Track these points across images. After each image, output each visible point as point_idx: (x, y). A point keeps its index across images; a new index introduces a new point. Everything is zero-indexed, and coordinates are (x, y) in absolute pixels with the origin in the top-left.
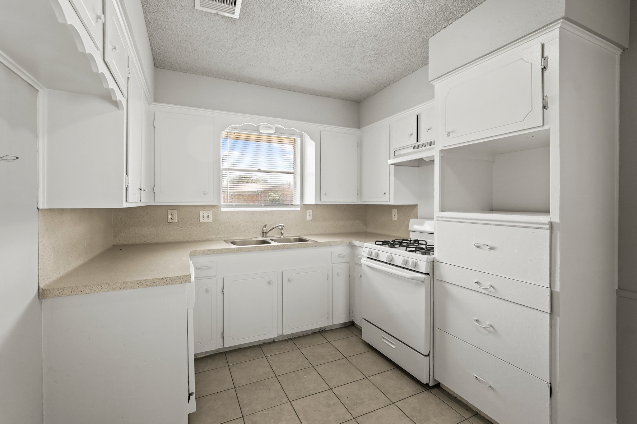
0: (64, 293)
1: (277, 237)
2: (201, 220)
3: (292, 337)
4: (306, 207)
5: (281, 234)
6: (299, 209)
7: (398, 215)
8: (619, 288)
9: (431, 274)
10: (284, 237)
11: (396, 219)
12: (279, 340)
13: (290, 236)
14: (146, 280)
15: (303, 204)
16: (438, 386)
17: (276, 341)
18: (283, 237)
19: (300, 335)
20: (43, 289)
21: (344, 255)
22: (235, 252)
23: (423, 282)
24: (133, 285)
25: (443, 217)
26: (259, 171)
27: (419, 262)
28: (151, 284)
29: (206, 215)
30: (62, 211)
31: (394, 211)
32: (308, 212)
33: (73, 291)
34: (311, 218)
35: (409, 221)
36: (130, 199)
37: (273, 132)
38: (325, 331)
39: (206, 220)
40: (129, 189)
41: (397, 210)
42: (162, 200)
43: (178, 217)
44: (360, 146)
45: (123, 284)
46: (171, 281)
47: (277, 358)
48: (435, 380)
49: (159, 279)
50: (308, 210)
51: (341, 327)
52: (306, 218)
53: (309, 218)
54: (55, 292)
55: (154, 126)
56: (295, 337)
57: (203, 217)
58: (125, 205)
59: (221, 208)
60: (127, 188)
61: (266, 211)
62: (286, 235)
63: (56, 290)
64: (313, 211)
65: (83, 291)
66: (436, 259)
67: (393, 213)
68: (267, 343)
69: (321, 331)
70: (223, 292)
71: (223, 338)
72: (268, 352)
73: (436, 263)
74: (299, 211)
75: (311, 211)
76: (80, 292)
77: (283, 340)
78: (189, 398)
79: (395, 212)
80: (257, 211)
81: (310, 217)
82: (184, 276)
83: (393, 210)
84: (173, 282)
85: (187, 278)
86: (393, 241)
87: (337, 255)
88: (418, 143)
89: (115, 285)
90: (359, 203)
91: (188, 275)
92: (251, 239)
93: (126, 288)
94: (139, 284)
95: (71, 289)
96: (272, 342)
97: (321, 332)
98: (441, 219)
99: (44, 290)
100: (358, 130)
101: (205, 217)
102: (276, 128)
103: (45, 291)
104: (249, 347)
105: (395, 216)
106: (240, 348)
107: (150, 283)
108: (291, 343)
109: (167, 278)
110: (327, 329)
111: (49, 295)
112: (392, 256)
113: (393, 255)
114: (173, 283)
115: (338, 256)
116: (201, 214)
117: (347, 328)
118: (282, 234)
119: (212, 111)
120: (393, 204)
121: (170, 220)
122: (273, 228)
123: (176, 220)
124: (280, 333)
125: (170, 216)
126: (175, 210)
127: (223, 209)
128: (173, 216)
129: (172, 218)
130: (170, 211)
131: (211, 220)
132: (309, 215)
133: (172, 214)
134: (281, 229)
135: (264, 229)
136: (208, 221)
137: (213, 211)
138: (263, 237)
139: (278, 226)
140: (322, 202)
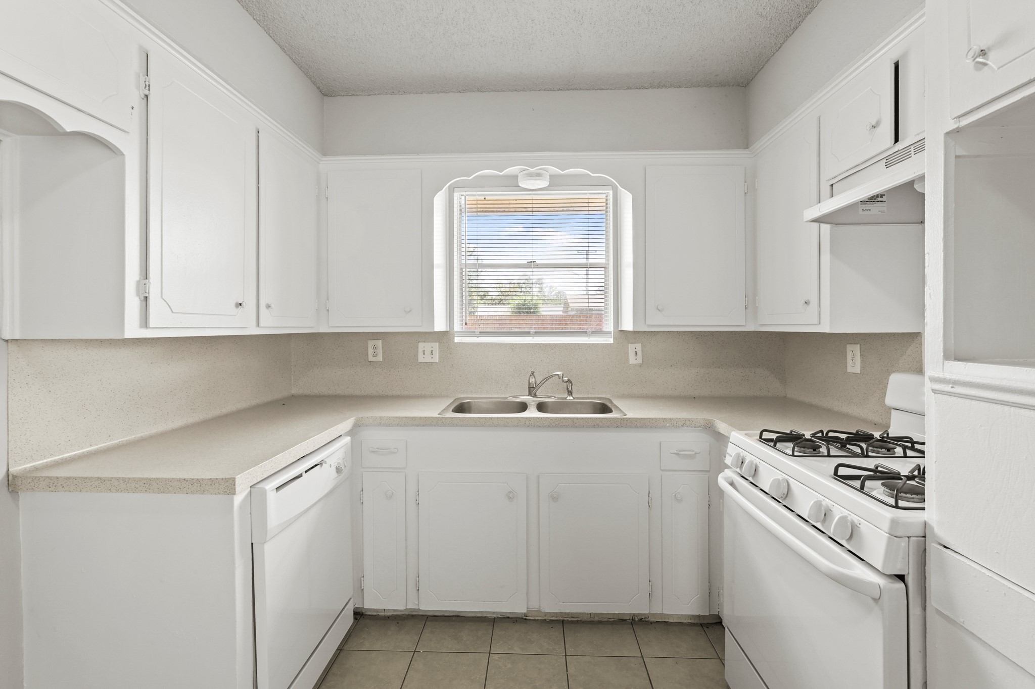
0: (40, 485)
1: (558, 398)
2: (421, 359)
3: (566, 619)
4: (624, 336)
5: (567, 393)
6: (611, 341)
7: (862, 361)
9: (910, 580)
10: (574, 399)
11: (857, 369)
12: (536, 618)
13: (589, 396)
14: (157, 479)
15: (619, 329)
17: (530, 619)
18: (571, 398)
19: (586, 618)
20: (13, 475)
21: (693, 453)
22: (438, 426)
23: (876, 600)
24: (137, 486)
25: (955, 383)
26: (531, 264)
27: (865, 528)
28: (166, 489)
29: (428, 352)
31: (850, 348)
32: (631, 348)
33: (51, 484)
34: (640, 361)
35: (887, 379)
37: (544, 184)
38: (648, 621)
39: (428, 359)
41: (859, 345)
43: (384, 352)
44: (750, 190)
45: (121, 481)
46: (199, 486)
47: (509, 666)
49: (179, 480)
50: (631, 343)
51: (690, 621)
52: (628, 360)
53: (632, 360)
54: (28, 482)
55: (326, 196)
56: (573, 619)
57: (424, 354)
59: (454, 337)
61: (539, 344)
62: (579, 395)
63: (30, 480)
64: (643, 346)
65: (65, 485)
66: (932, 529)
67: (849, 355)
68: (512, 618)
69: (637, 619)
70: (417, 502)
71: (418, 590)
72: (501, 642)
73: (932, 547)
74: (610, 344)
75: (639, 347)
76: (61, 487)
77: (545, 620)
79: (854, 353)
80: (522, 344)
81: (636, 357)
82: (222, 479)
83: (848, 346)
84: (203, 489)
85: (227, 484)
86: (813, 435)
87: (674, 451)
88: (900, 146)
89: (110, 482)
90: (751, 328)
91: (229, 479)
92: (507, 398)
93: (126, 490)
94: (147, 486)
95: (49, 481)
96: (522, 618)
98: (948, 388)
99: (15, 477)
100: (746, 152)
101: (428, 353)
102: (550, 176)
103: (16, 479)
104: (475, 617)
105: (854, 362)
106: (458, 616)
107: (164, 487)
108: (556, 633)
109: (193, 479)
110: (652, 620)
111: (21, 487)
112: (788, 485)
113: (791, 481)
114: (203, 492)
115: (676, 454)
116: (421, 346)
117: (705, 628)
118: (570, 393)
119: (417, 157)
120: (827, 331)
121: (371, 358)
122: (547, 379)
123: (380, 358)
124: (534, 605)
125: (371, 351)
126: (379, 343)
127: (457, 340)
128: (376, 352)
129: (375, 355)
130: (371, 343)
131: (436, 359)
132: (634, 354)
133: (375, 347)
134: (567, 382)
135: (532, 380)
136: (431, 361)
137: (440, 343)
138: (530, 395)
139: (553, 376)
140: (649, 326)
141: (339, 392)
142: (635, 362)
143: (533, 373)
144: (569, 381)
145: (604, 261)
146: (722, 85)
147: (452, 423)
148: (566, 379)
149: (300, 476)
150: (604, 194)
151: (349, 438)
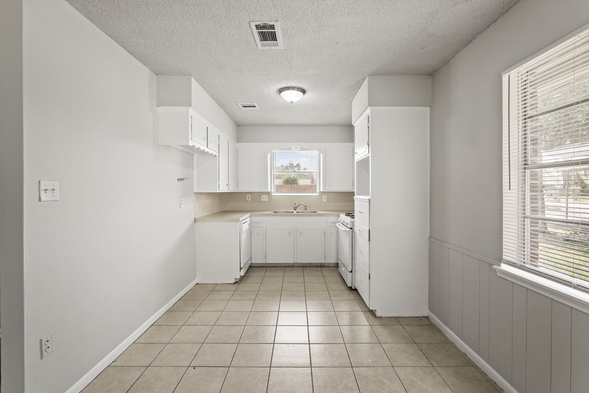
0: (202, 221)
1: (303, 211)
2: (262, 200)
3: (304, 266)
4: (322, 193)
5: (305, 209)
6: (318, 194)
8: (430, 237)
9: (352, 229)
12: (296, 266)
13: (311, 210)
15: (321, 191)
16: (356, 290)
17: (294, 266)
18: (306, 211)
19: (309, 265)
20: (196, 219)
21: (335, 222)
22: (271, 216)
23: (350, 233)
26: (295, 172)
27: (349, 222)
28: (226, 221)
29: (264, 198)
30: (201, 193)
32: (324, 197)
34: (326, 200)
36: (220, 189)
39: (264, 200)
40: (220, 185)
42: (242, 189)
43: (251, 198)
48: (354, 286)
49: (229, 219)
50: (324, 195)
53: (324, 200)
55: (238, 154)
58: (218, 191)
60: (219, 185)
61: (297, 195)
63: (200, 219)
68: (290, 266)
70: (266, 235)
71: (266, 258)
72: (287, 273)
75: (326, 196)
77: (298, 266)
78: (241, 269)
80: (292, 195)
82: (237, 219)
87: (331, 222)
90: (353, 191)
92: (288, 211)
93: (218, 221)
96: (292, 266)
97: (321, 266)
100: (351, 144)
102: (300, 147)
104: (280, 266)
106: (276, 266)
108: (302, 268)
109: (231, 219)
111: (198, 221)
114: (233, 222)
116: (262, 196)
119: (264, 143)
121: (247, 200)
122: (299, 205)
123: (250, 200)
124: (296, 261)
125: (247, 198)
126: (250, 195)
127: (273, 194)
128: (249, 198)
129: (249, 199)
130: (247, 195)
131: (267, 200)
132: (324, 198)
133: (248, 196)
134: (305, 206)
135: (295, 206)
136: (265, 200)
137: (268, 195)
138: (294, 210)
139: (301, 204)
140: (327, 190)
141: (238, 210)
142: (325, 201)
143: (295, 204)
144: (306, 206)
145: (317, 171)
146: (346, 126)
147: (274, 215)
148: (305, 205)
149: (245, 223)
150: (317, 151)
151: (250, 218)
